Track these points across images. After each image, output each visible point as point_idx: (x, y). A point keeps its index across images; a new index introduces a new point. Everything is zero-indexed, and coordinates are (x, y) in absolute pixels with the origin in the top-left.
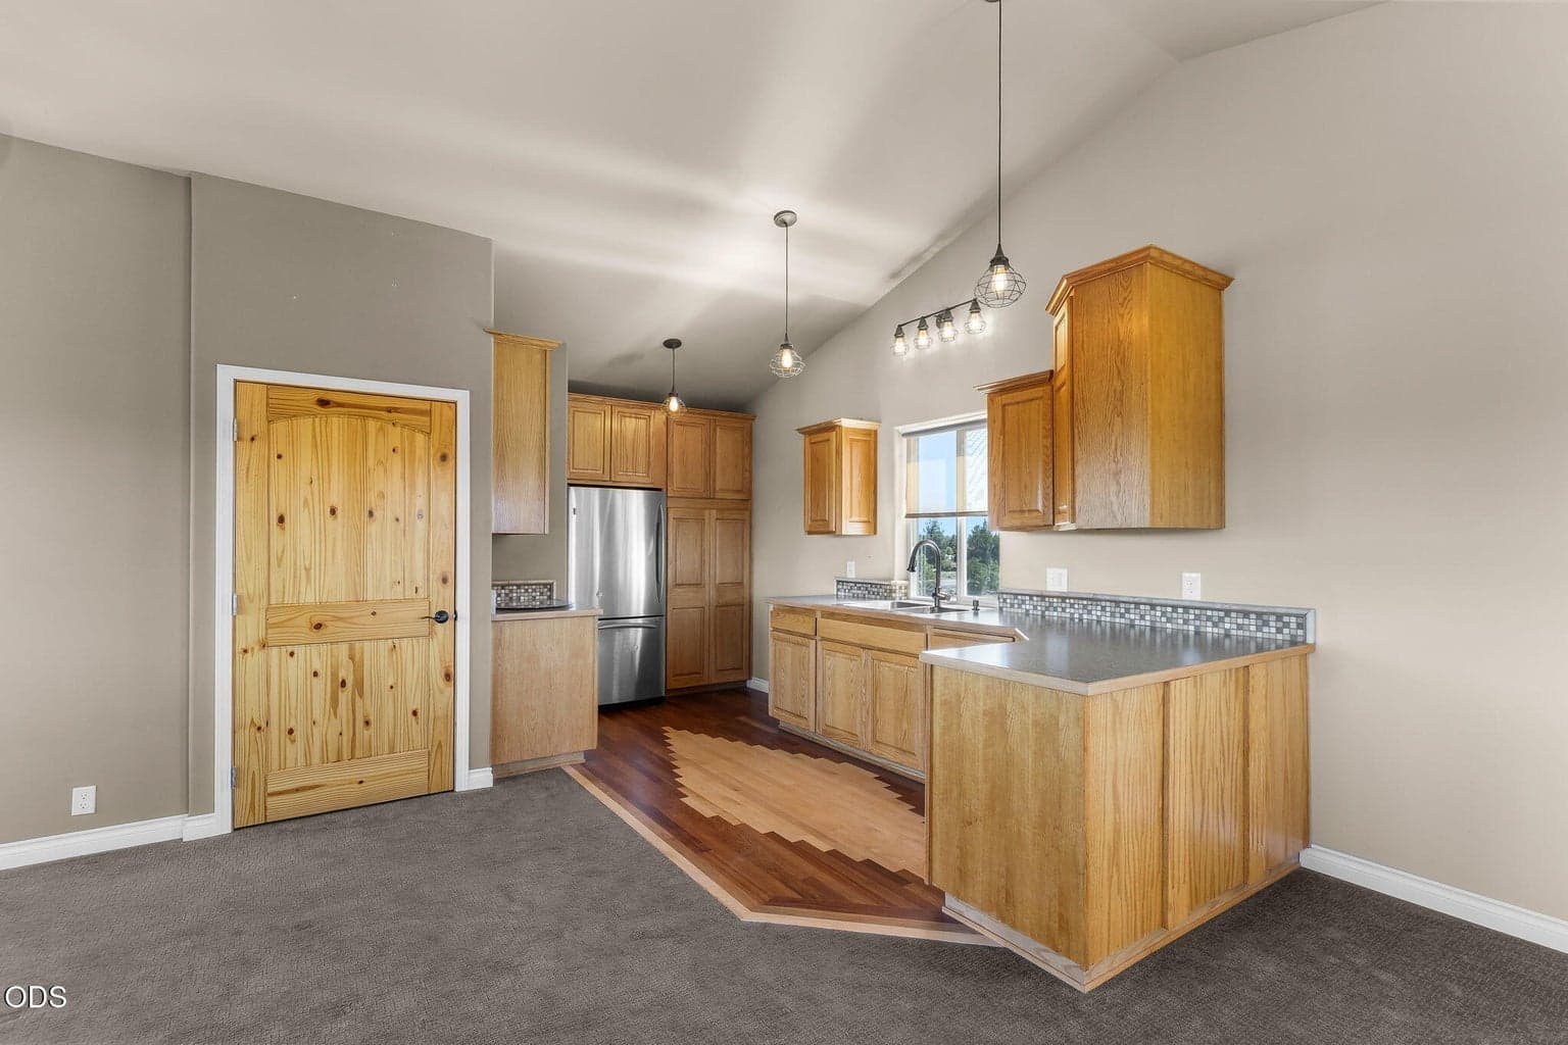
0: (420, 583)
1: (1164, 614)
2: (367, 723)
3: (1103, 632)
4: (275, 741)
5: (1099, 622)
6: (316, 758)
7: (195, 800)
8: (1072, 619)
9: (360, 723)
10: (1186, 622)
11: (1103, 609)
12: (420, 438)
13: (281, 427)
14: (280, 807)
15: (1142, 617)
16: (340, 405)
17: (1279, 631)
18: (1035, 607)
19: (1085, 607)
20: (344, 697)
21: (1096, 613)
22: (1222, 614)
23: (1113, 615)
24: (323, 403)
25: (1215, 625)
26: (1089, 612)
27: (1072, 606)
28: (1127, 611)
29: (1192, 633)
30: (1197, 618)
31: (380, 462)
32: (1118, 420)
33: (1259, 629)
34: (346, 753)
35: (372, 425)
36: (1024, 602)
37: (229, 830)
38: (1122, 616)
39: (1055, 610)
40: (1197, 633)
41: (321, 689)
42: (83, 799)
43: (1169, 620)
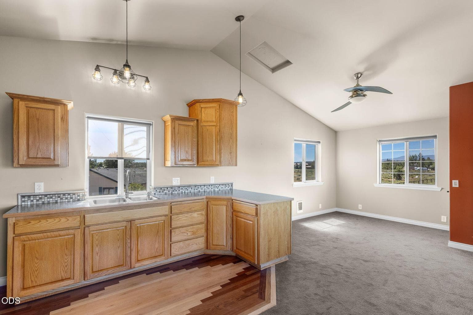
1: (207, 187)
3: (192, 194)
5: (190, 192)
8: (182, 193)
10: (212, 188)
11: (192, 188)
15: (202, 189)
17: (228, 187)
18: (169, 191)
19: (186, 189)
21: (190, 190)
22: (219, 185)
23: (194, 190)
25: (217, 188)
26: (188, 190)
27: (182, 189)
28: (198, 188)
29: (213, 191)
30: (214, 187)
33: (225, 188)
36: (164, 190)
38: (197, 189)
39: (176, 191)
40: (214, 191)
43: (208, 189)
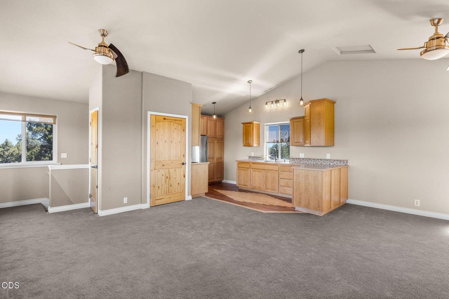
0: (180, 156)
1: (323, 161)
2: (171, 186)
3: (312, 165)
4: (156, 189)
5: (311, 163)
6: (163, 193)
7: (142, 201)
8: (305, 163)
9: (170, 186)
10: (327, 163)
11: (311, 161)
12: (180, 126)
13: (157, 124)
14: (158, 203)
15: (319, 162)
16: (167, 119)
17: (343, 163)
18: (297, 161)
19: (308, 160)
20: (167, 180)
21: (310, 161)
22: (334, 161)
23: (313, 162)
24: (164, 119)
25: (332, 163)
26: (309, 161)
27: (305, 160)
28: (316, 161)
29: (328, 165)
30: (329, 162)
31: (173, 131)
32: (319, 127)
33: (340, 163)
34: (168, 192)
35: (172, 123)
36: (295, 160)
37: (149, 207)
38: (315, 162)
39: (302, 161)
40: (329, 164)
41: (164, 178)
42: (125, 200)
43: (324, 162)
